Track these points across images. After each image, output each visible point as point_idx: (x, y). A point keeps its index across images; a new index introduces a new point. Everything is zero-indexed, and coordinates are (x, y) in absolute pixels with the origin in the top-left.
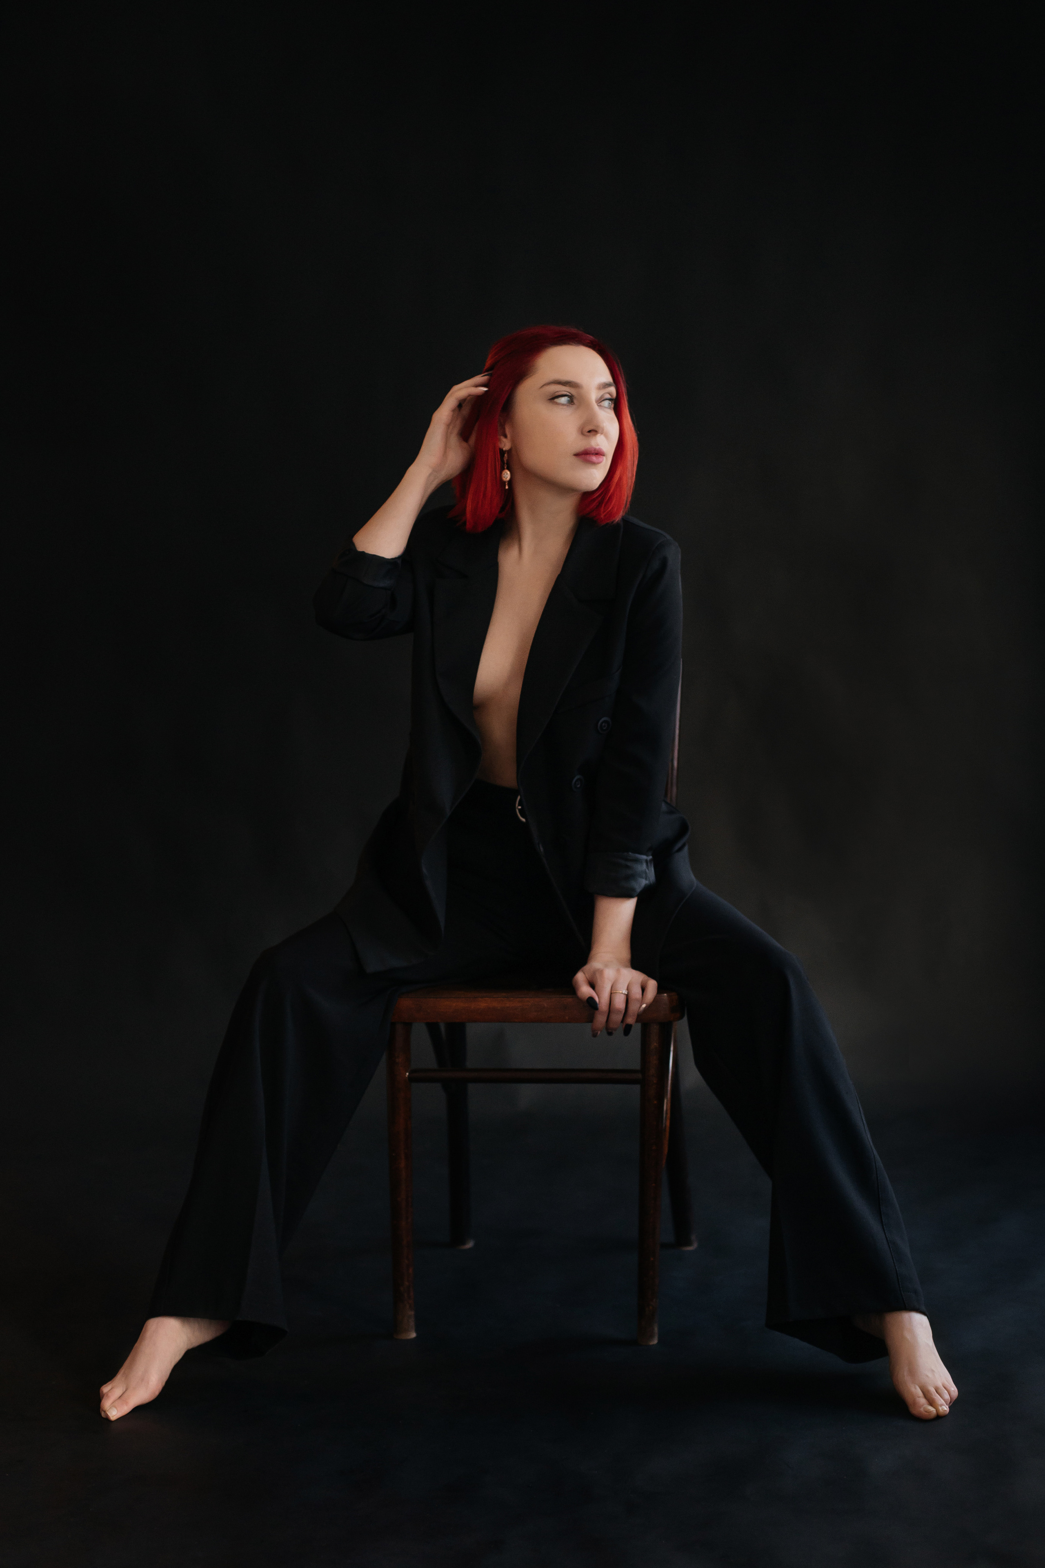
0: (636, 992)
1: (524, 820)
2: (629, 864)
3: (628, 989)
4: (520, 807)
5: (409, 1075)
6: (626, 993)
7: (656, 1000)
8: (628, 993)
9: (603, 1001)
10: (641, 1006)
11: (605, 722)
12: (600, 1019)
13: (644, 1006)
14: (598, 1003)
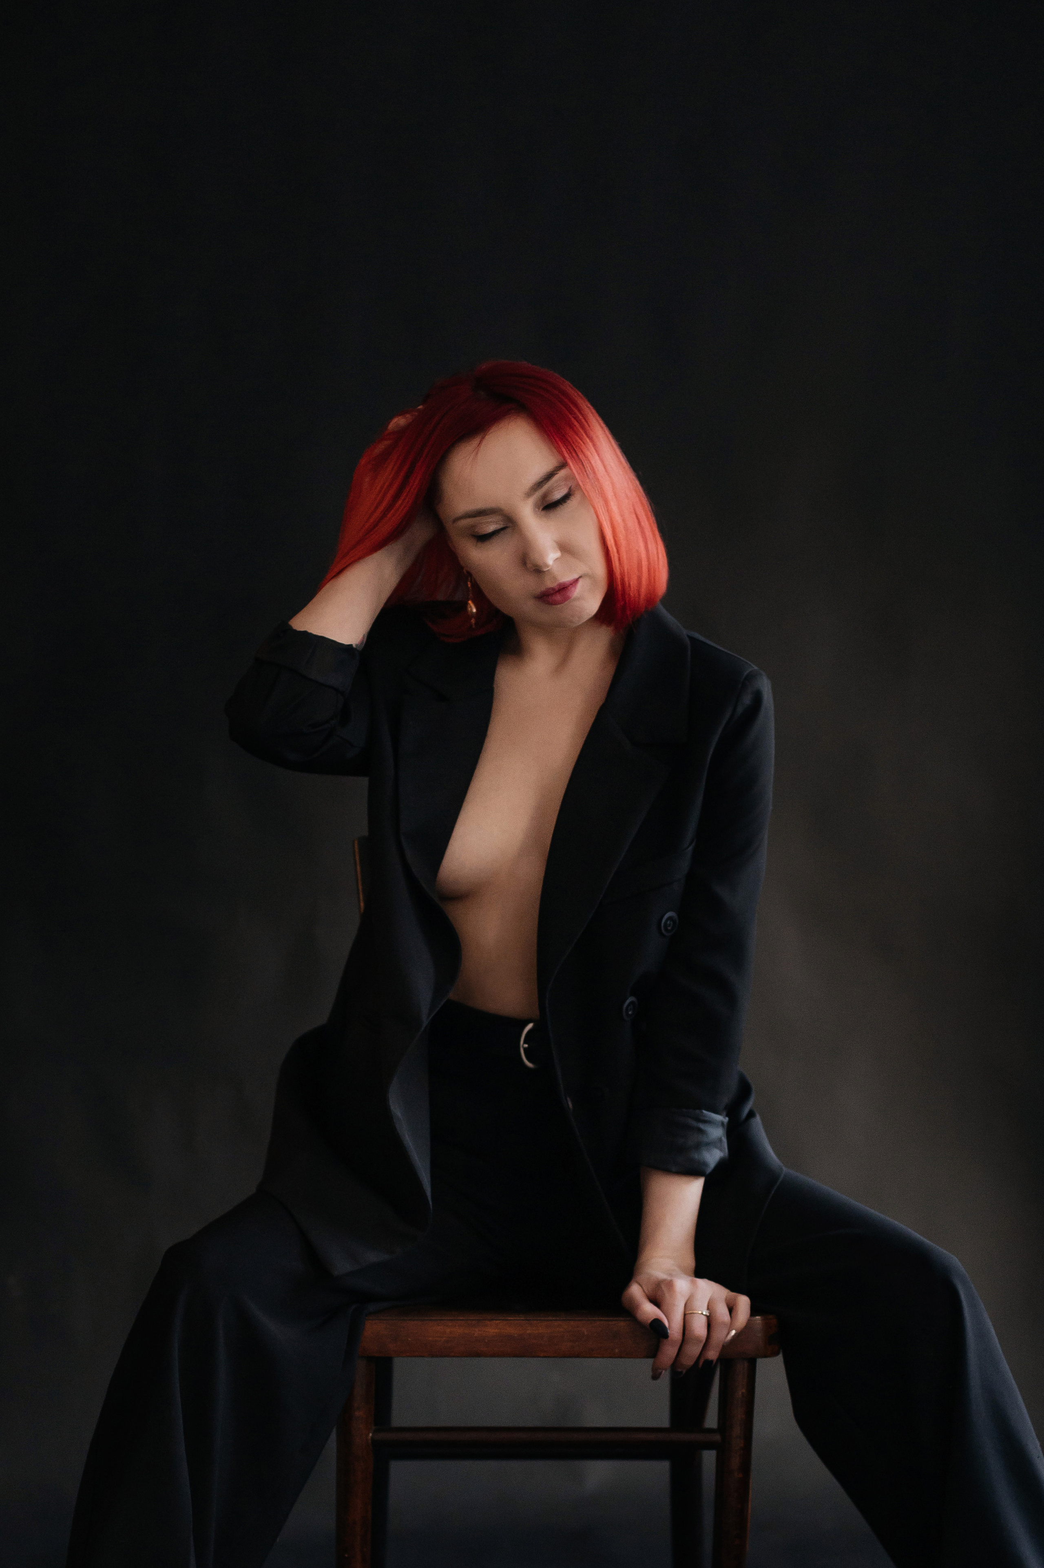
0: (722, 1311)
1: (529, 1064)
2: (702, 1126)
3: (708, 1309)
4: (526, 1046)
5: (372, 1437)
6: (708, 1315)
7: (748, 1326)
8: (710, 1314)
9: (674, 1326)
10: (728, 1333)
11: (670, 918)
12: (669, 1352)
13: (733, 1332)
14: (667, 1327)
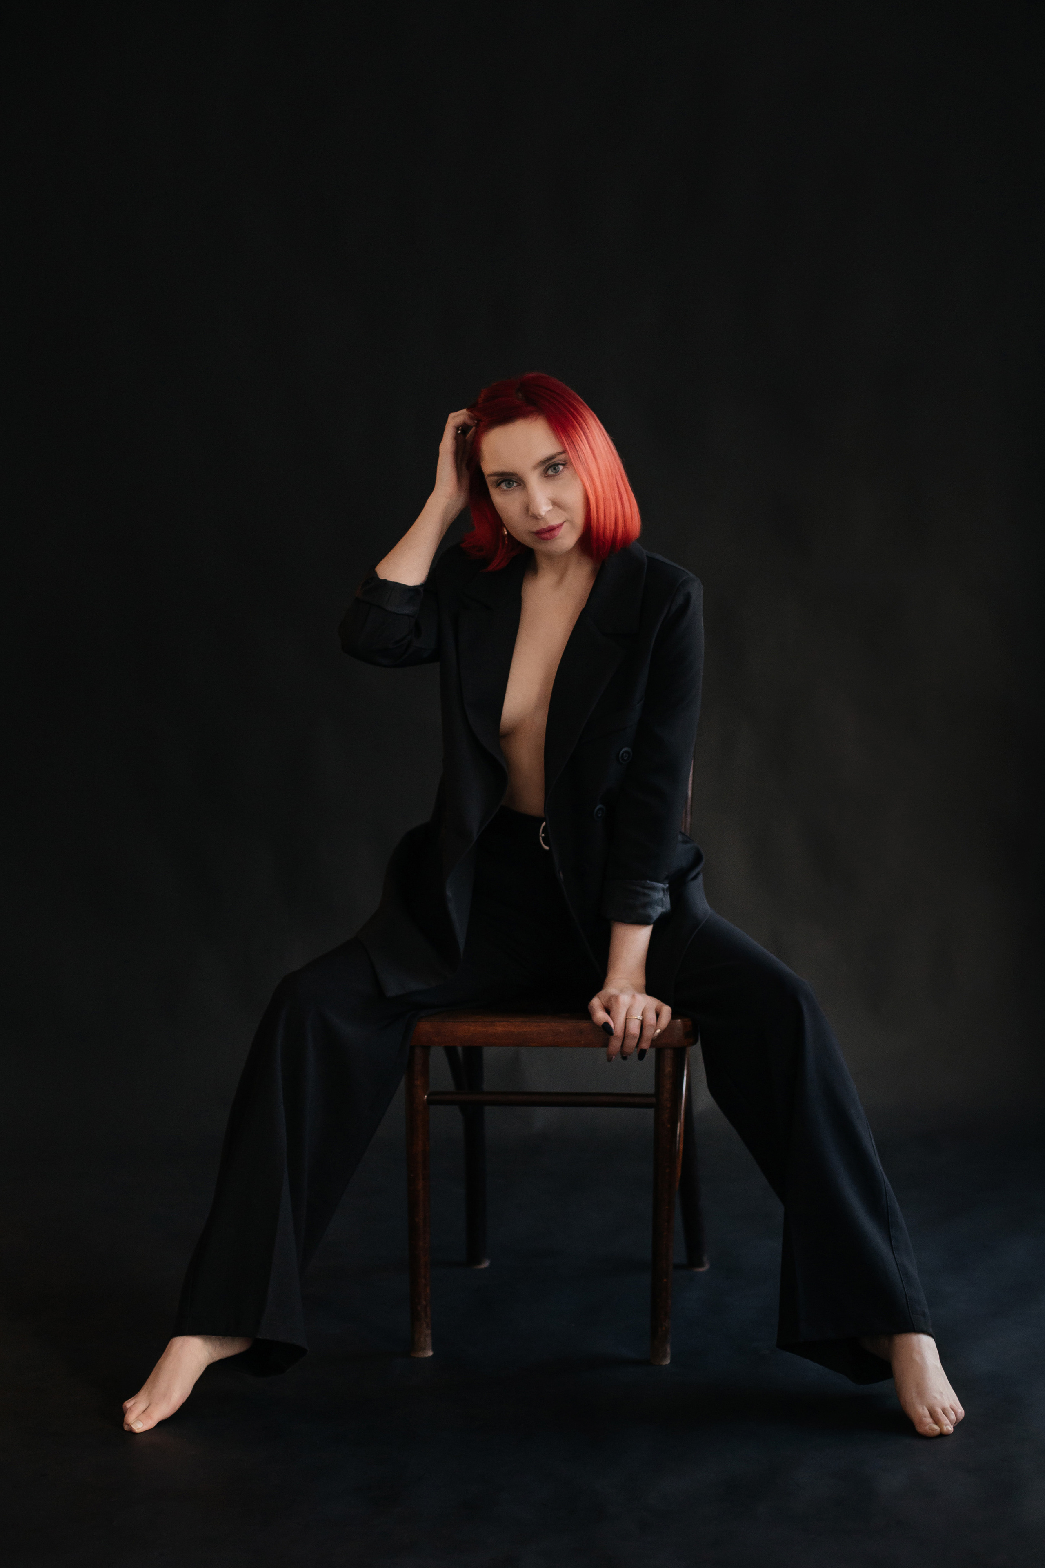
0: (651, 1017)
1: (547, 848)
2: (646, 891)
3: (642, 1015)
4: (543, 835)
5: (427, 1098)
6: (641, 1019)
7: (670, 1025)
8: (643, 1018)
9: (618, 1026)
10: (655, 1031)
11: (625, 752)
12: (615, 1044)
13: (658, 1031)
14: (613, 1028)
